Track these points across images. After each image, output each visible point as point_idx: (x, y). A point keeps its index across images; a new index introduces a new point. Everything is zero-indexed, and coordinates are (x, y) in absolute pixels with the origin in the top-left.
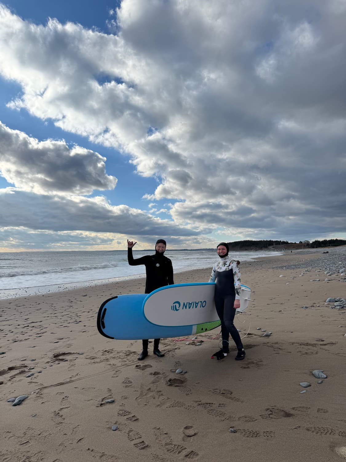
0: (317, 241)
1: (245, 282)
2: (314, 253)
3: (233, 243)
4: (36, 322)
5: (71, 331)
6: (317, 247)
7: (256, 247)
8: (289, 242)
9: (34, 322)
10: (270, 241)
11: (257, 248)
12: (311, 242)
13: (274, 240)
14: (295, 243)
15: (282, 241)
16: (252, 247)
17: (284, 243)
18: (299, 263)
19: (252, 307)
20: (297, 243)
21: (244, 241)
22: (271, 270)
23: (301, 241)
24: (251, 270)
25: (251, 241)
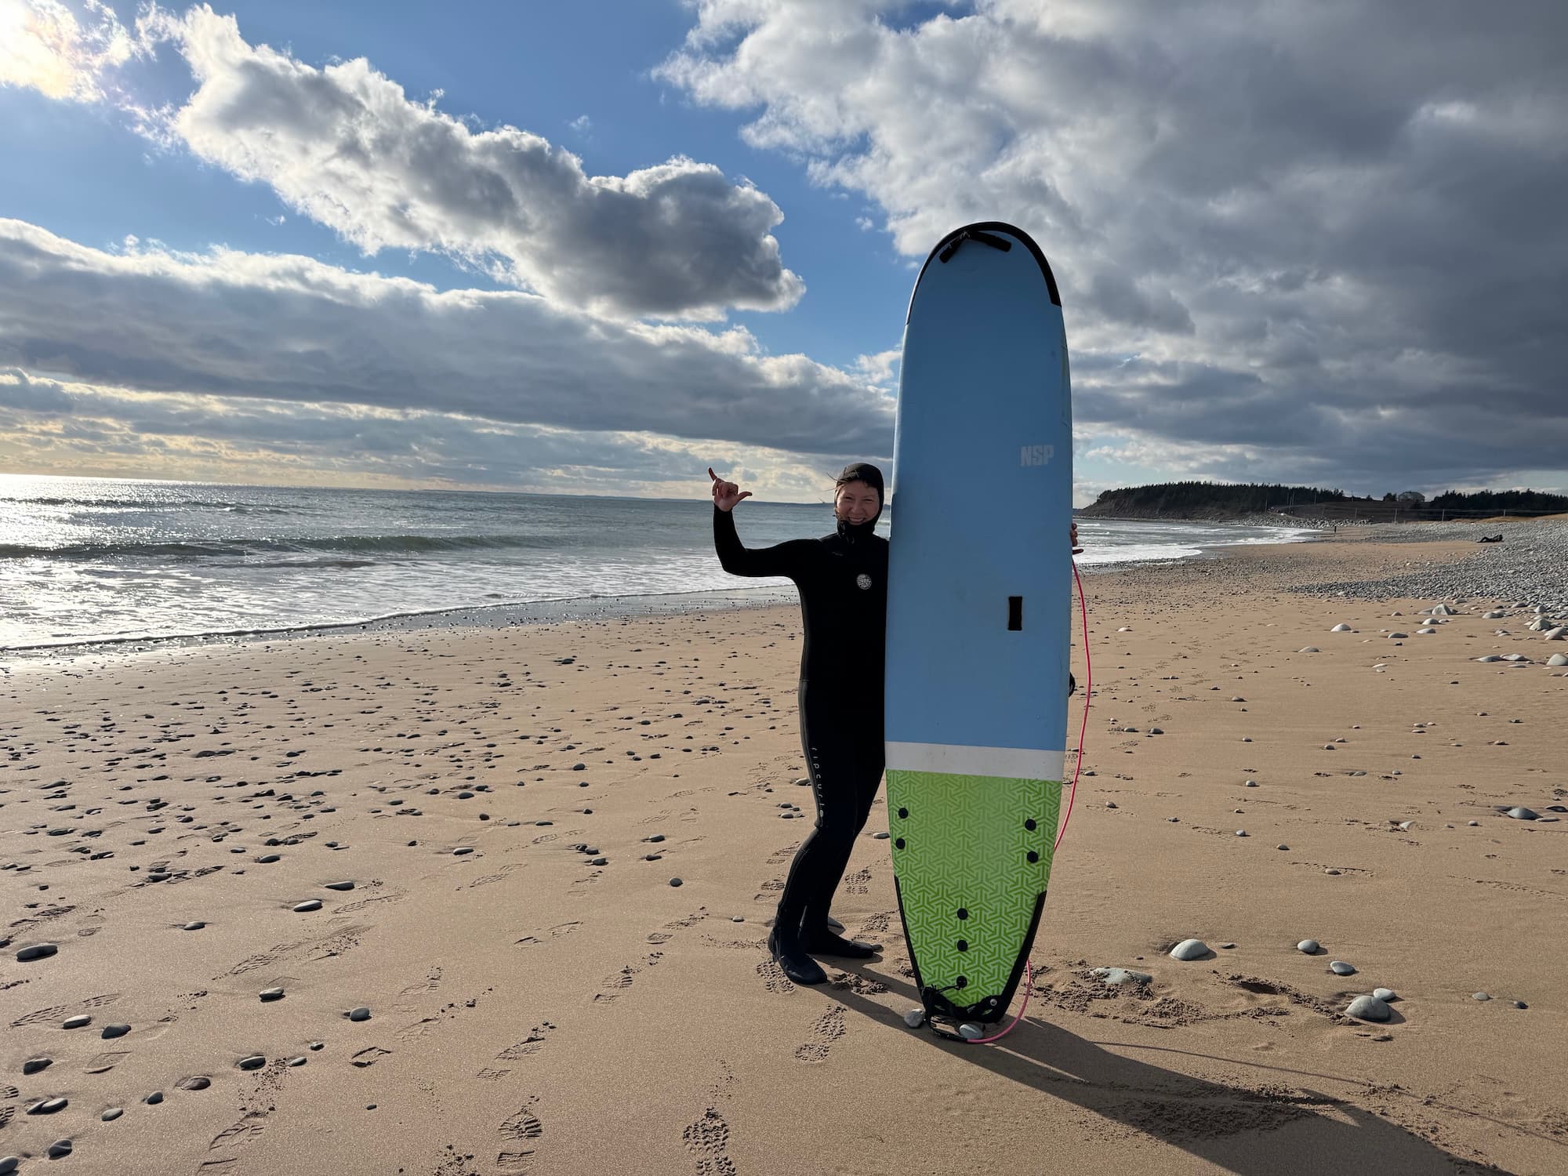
0: (1453, 494)
1: (1191, 645)
2: (1444, 537)
3: (1138, 489)
4: (315, 775)
5: (413, 844)
6: (1449, 518)
7: (1224, 507)
8: (1347, 494)
9: (308, 774)
10: (1278, 488)
11: (1224, 511)
12: (1429, 497)
13: (1290, 486)
14: (1369, 499)
15: (1319, 490)
16: (1208, 509)
17: (1326, 496)
18: (1396, 574)
19: (1242, 783)
20: (1374, 499)
21: (1180, 484)
22: (1286, 598)
23: (1393, 494)
24: (1211, 596)
25: (1205, 485)
